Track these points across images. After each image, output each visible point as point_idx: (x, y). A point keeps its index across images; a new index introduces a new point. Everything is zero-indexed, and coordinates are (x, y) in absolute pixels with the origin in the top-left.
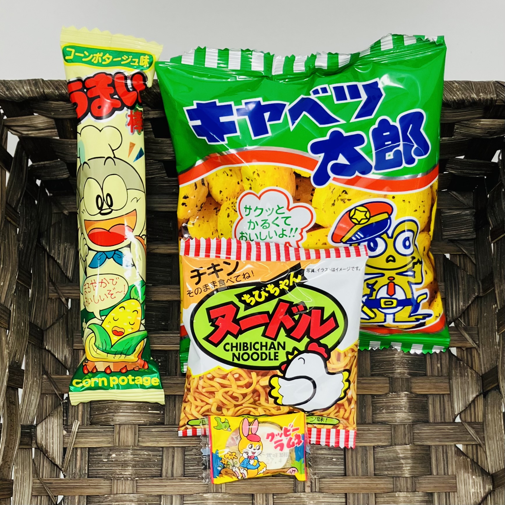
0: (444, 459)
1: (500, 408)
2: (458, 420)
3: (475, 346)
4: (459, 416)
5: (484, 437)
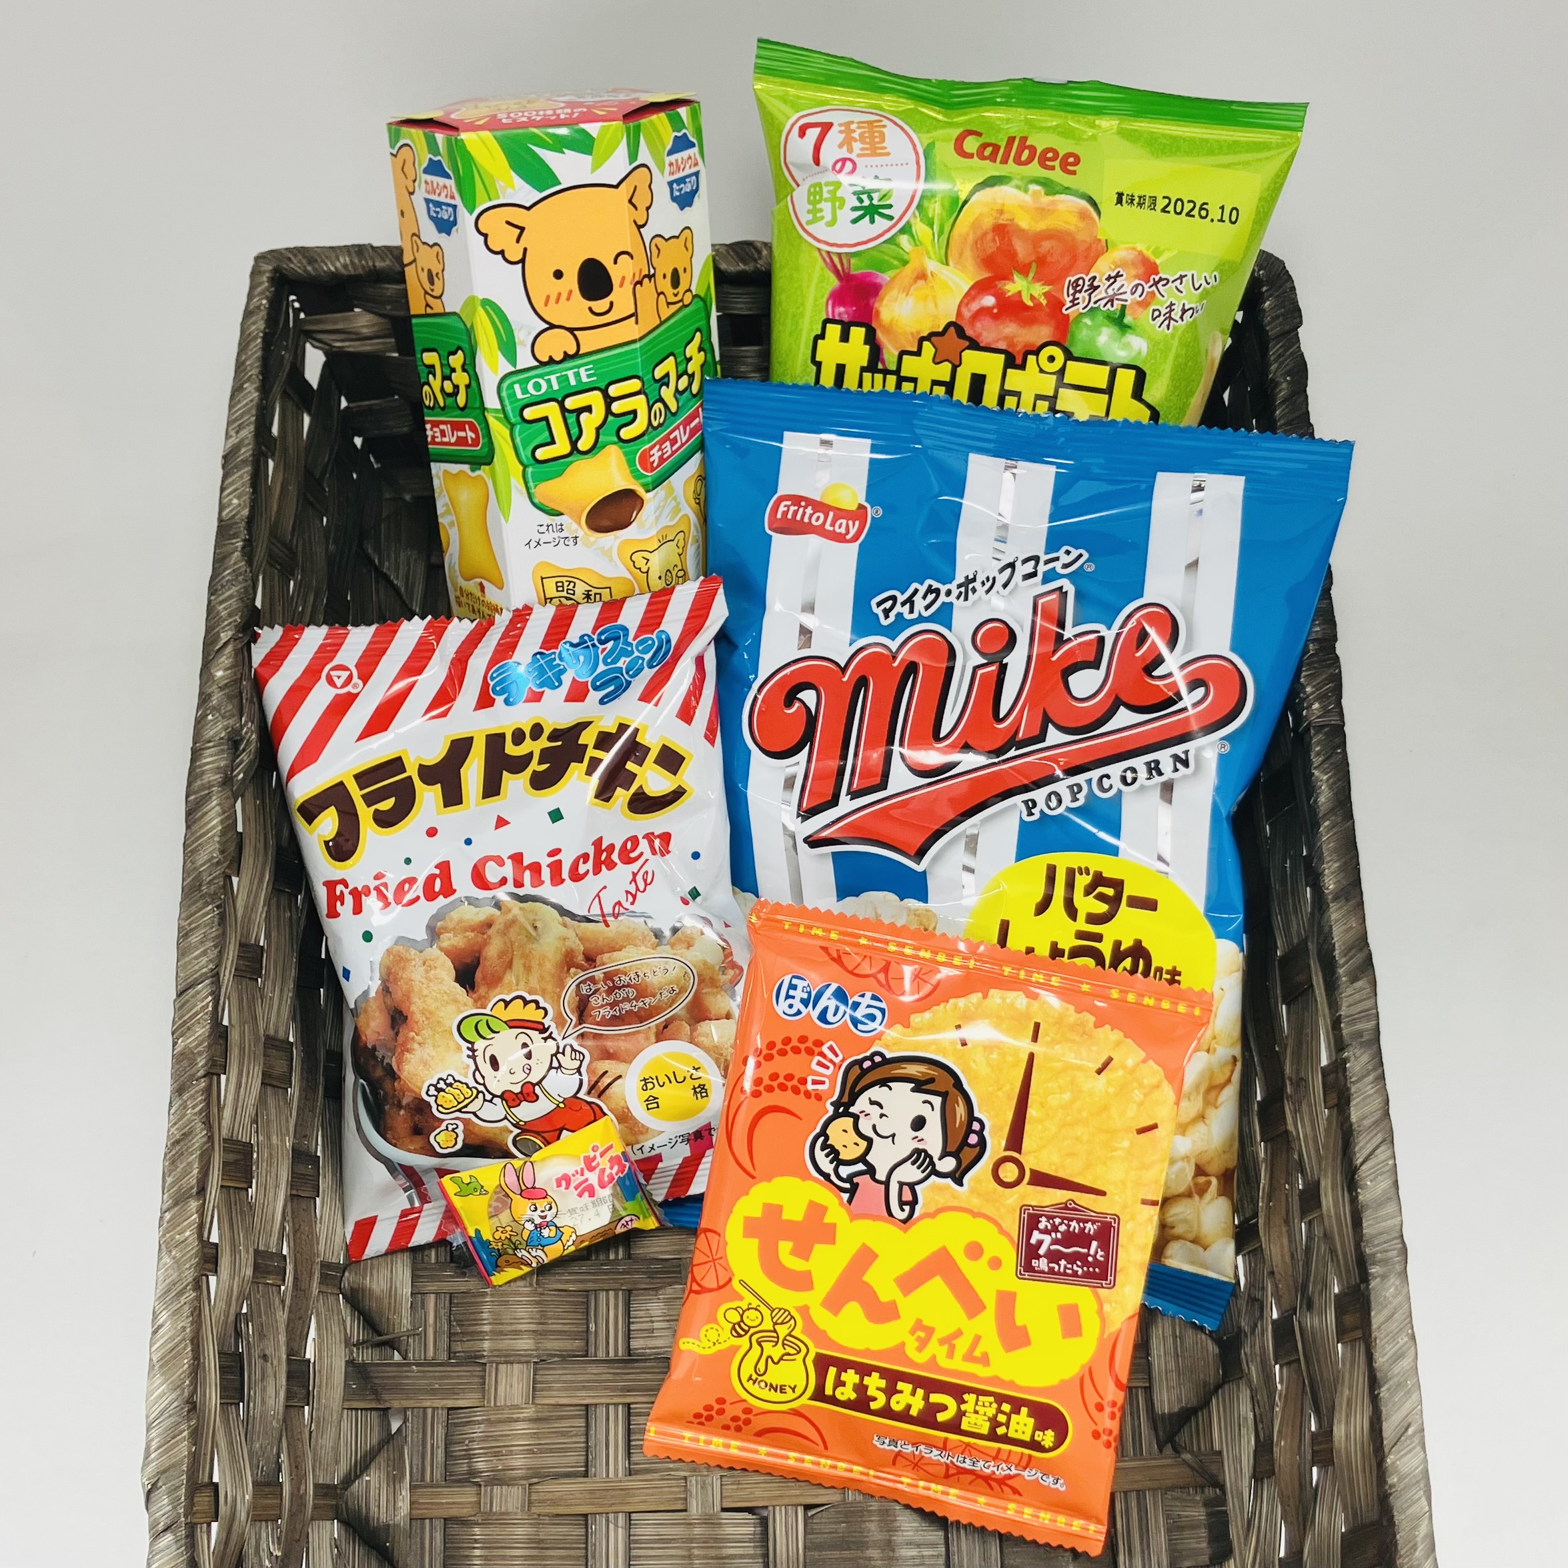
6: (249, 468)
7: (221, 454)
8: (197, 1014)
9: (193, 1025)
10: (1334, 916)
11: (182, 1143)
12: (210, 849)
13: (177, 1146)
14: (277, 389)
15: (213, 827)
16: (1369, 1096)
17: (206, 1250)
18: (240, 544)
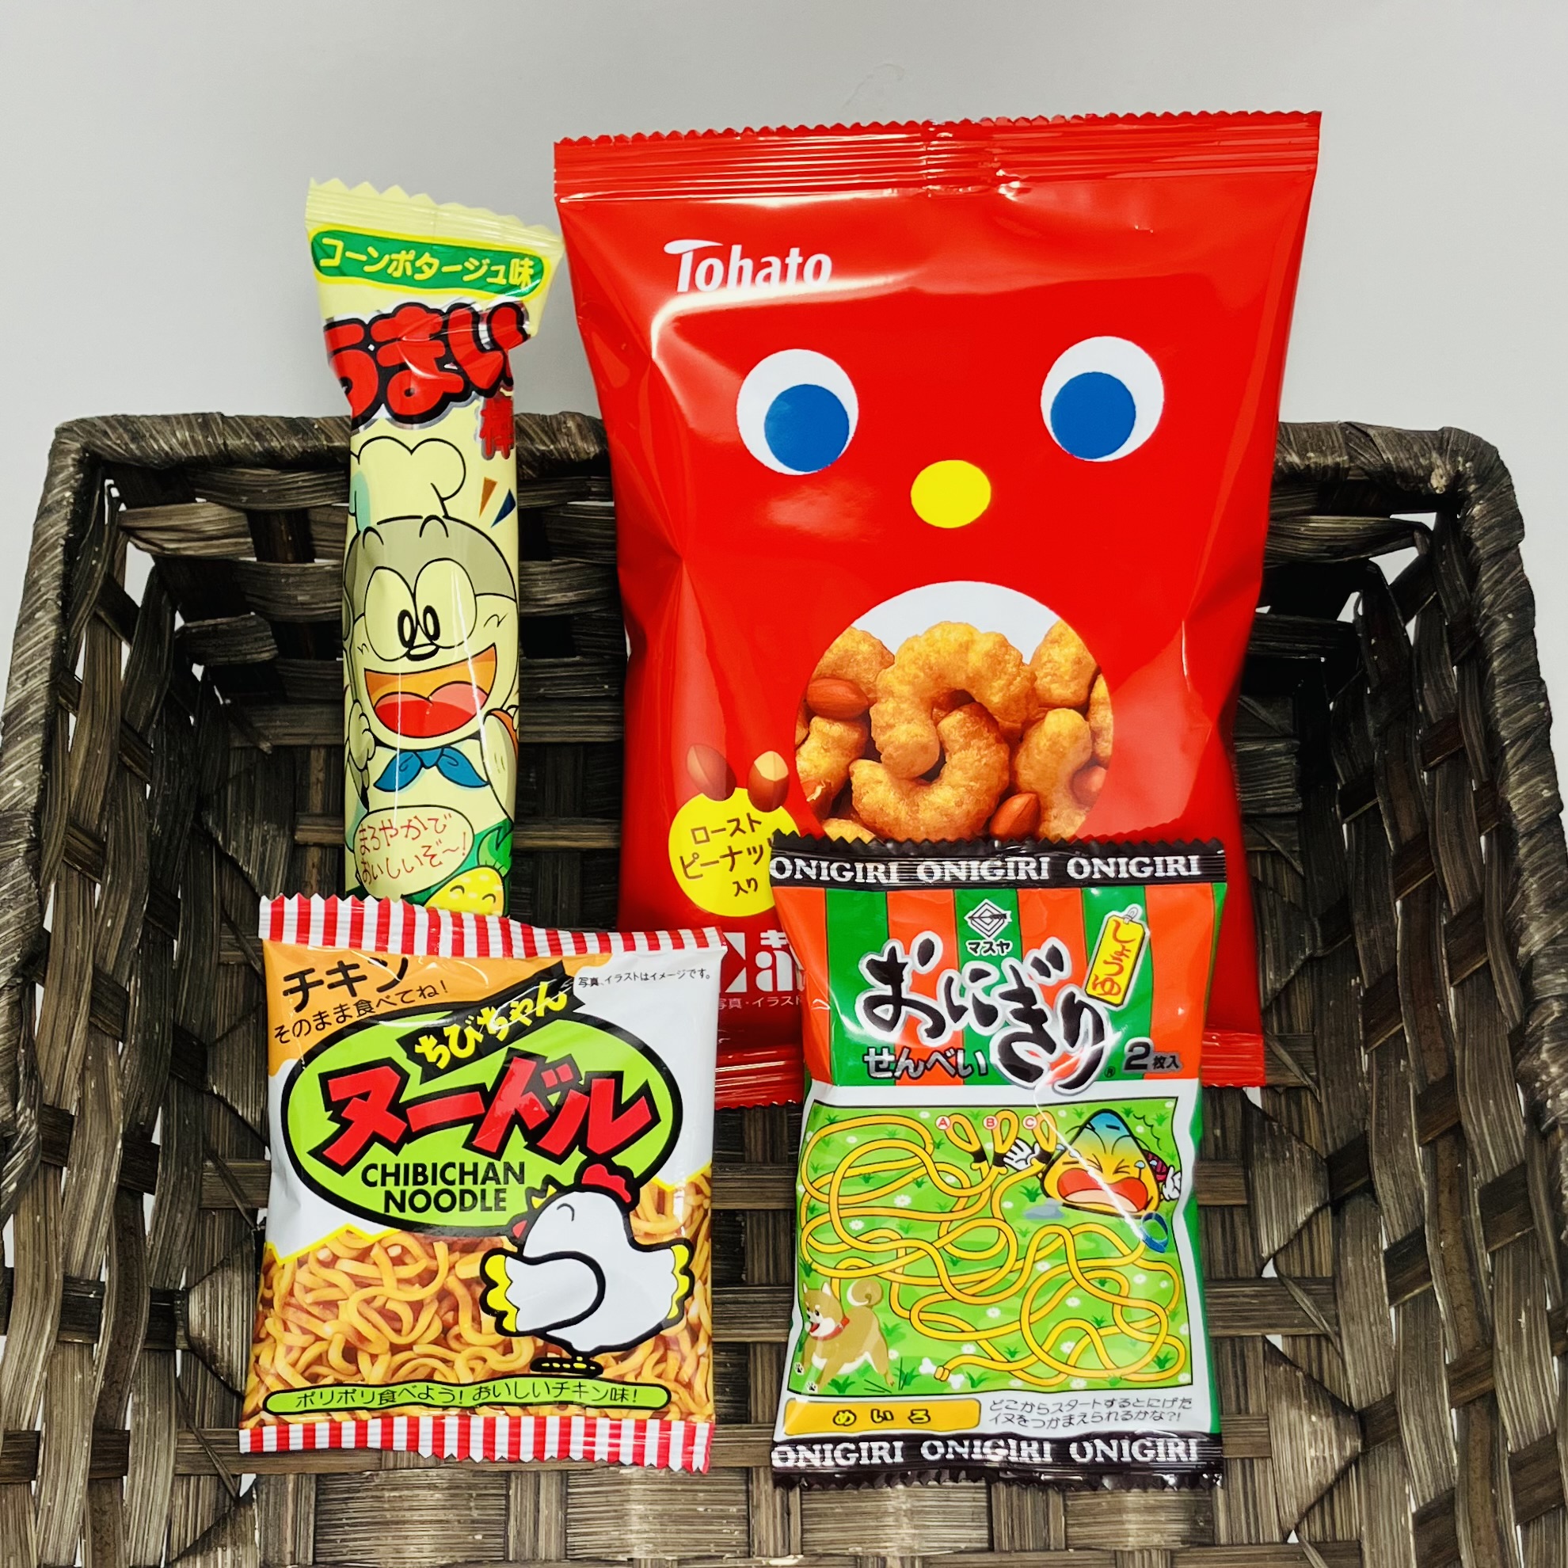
0: (1236, 1373)
1: (1376, 1241)
2: (1269, 1272)
3: (1308, 1082)
4: (1271, 1262)
5: (1337, 1316)
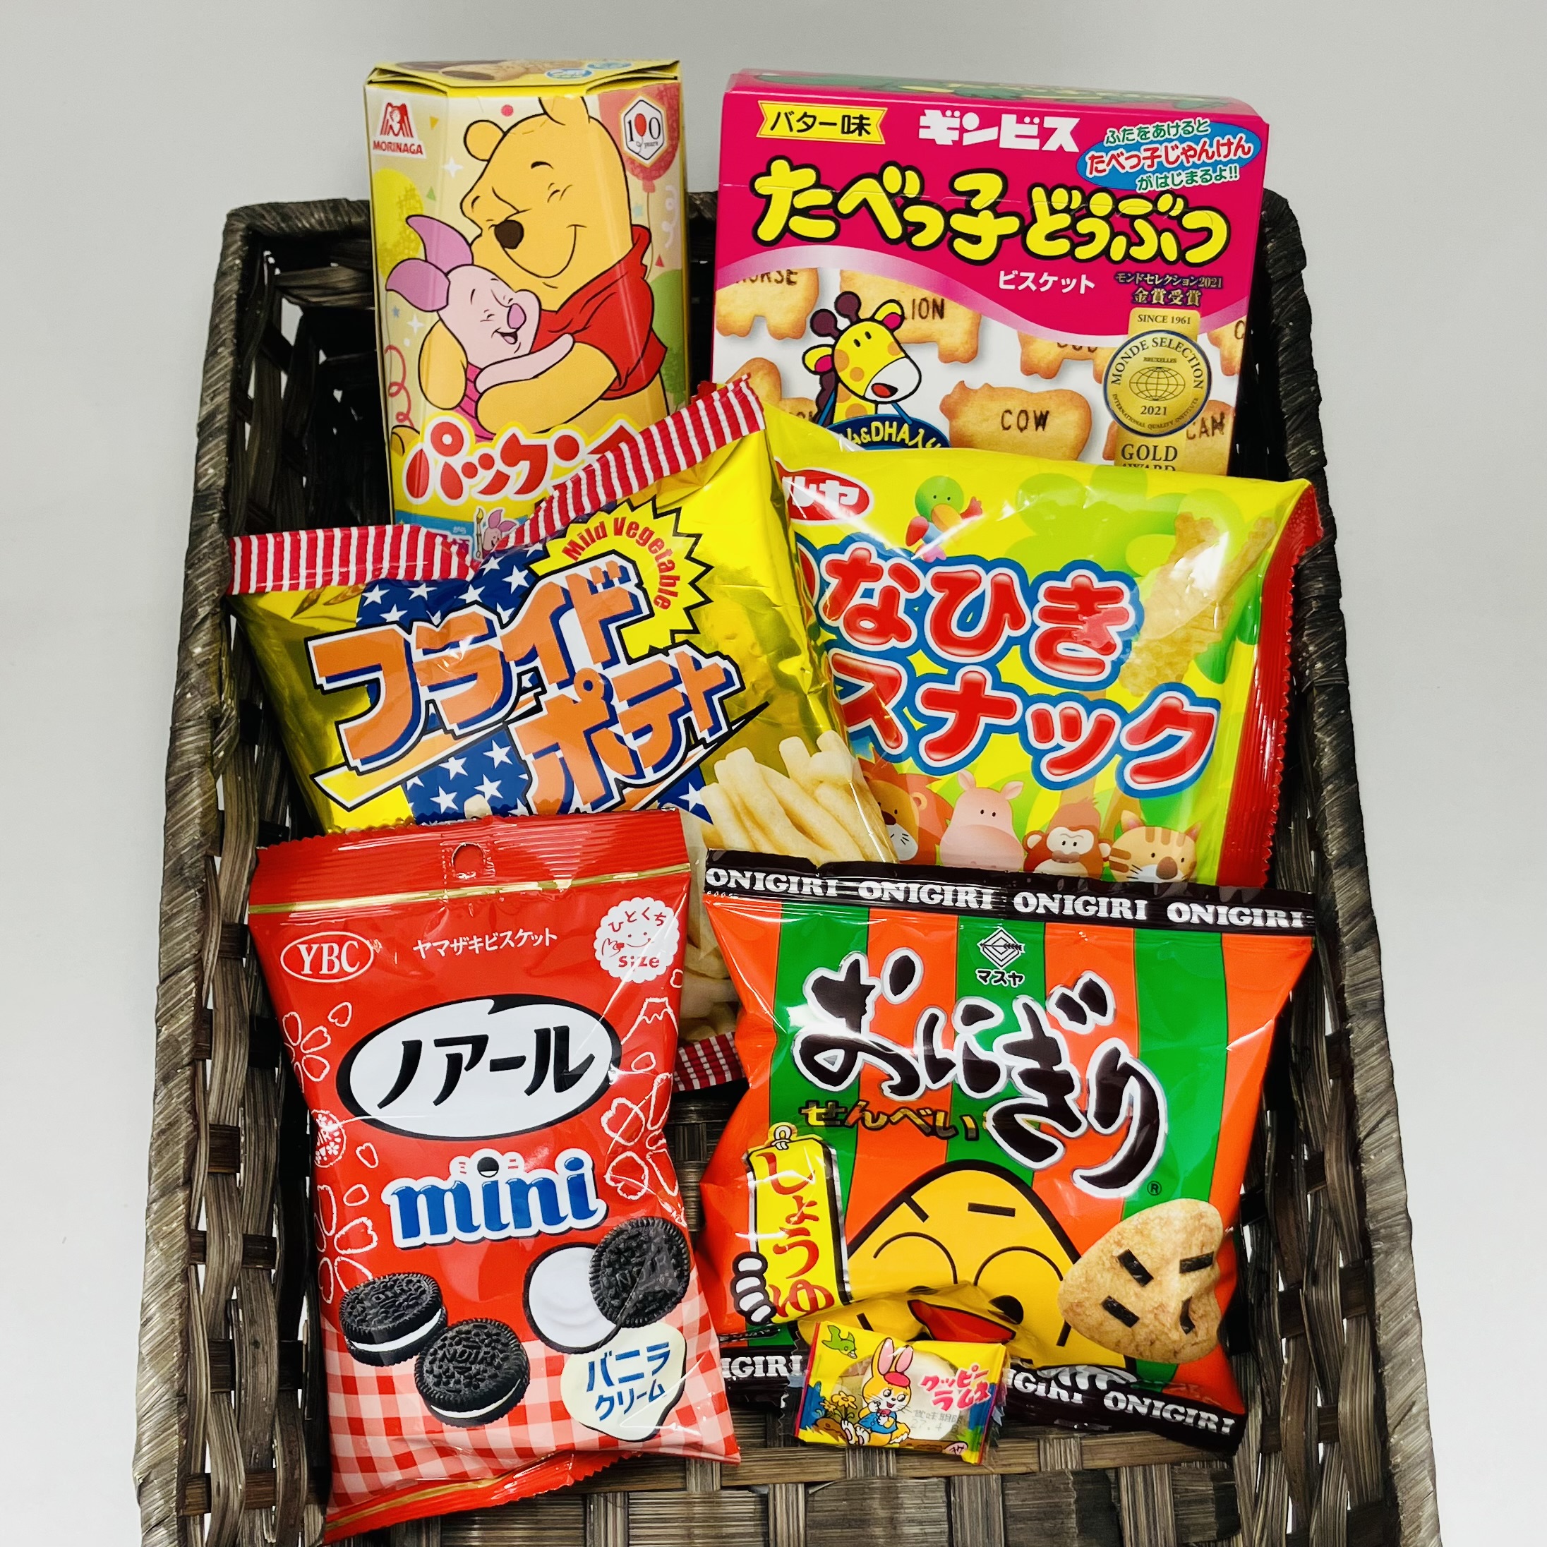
6: (224, 437)
7: (196, 421)
8: (180, 1000)
9: (177, 1012)
10: (1337, 883)
11: (168, 1133)
12: (192, 833)
13: (163, 1135)
14: (252, 349)
15: (194, 809)
16: (1372, 1068)
17: (194, 1239)
18: (216, 515)
